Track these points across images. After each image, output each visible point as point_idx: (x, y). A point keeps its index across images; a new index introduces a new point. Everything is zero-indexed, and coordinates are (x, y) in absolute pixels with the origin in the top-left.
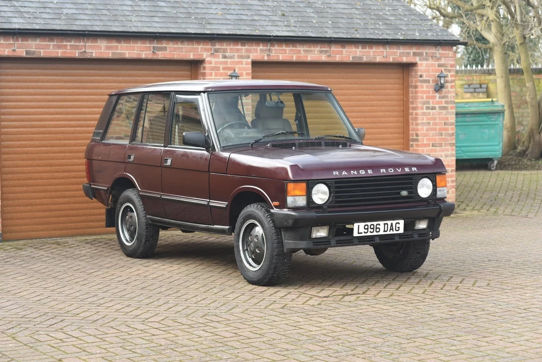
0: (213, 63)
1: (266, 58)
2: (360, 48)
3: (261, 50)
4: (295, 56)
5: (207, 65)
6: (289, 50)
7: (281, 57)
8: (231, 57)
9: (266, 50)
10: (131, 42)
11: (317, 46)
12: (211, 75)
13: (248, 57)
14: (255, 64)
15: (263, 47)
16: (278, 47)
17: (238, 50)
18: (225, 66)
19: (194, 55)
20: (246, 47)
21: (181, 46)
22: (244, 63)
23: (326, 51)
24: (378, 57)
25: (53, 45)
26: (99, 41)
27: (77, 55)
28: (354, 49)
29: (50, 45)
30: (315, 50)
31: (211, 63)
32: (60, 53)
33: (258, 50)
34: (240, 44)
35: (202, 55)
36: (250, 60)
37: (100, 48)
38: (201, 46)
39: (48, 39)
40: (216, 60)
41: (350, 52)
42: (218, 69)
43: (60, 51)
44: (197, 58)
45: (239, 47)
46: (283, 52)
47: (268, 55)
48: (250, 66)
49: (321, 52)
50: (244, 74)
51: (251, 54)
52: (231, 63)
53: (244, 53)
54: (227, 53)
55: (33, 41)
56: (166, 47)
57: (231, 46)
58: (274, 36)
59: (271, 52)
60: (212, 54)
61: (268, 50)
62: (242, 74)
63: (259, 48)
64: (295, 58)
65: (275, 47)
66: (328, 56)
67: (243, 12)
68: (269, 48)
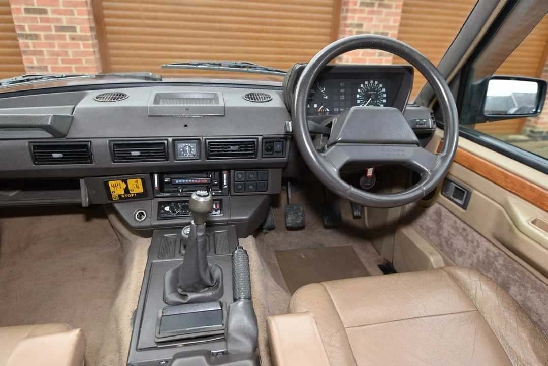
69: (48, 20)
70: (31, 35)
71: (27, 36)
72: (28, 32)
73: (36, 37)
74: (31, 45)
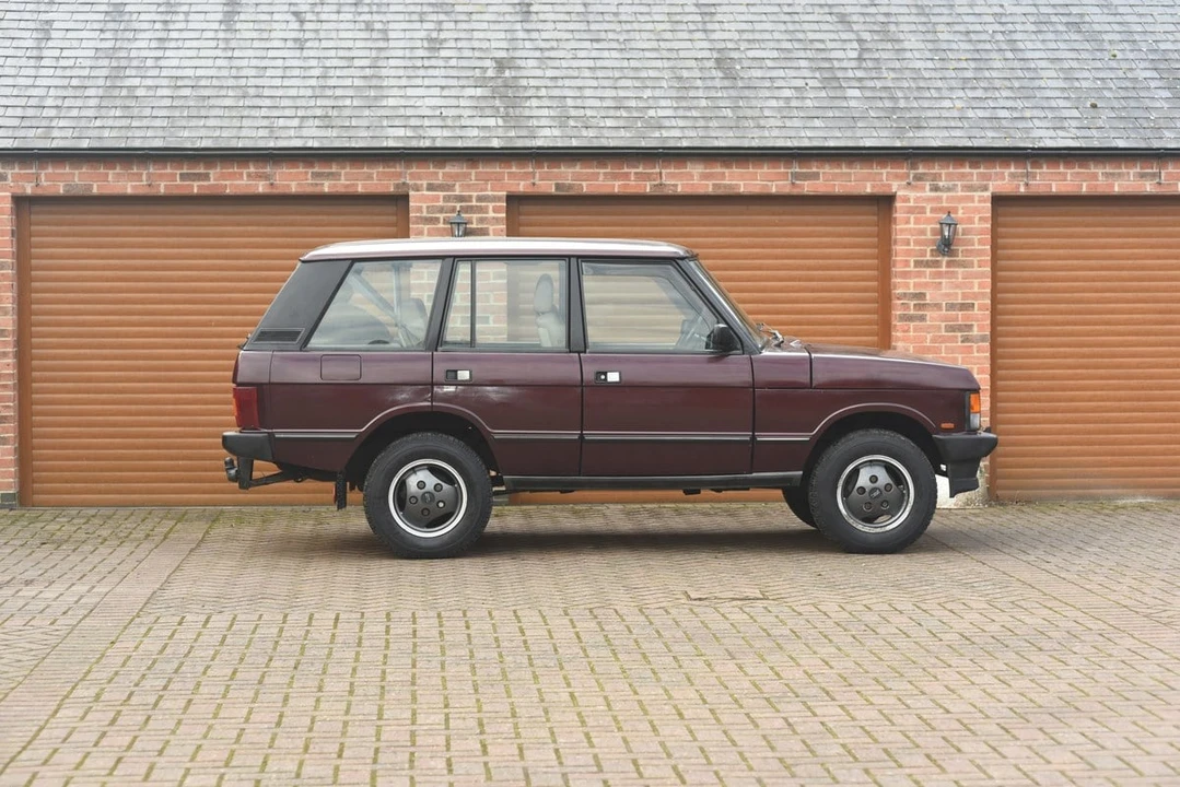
0: (912, 201)
1: (1023, 190)
3: (1013, 176)
4: (1085, 184)
5: (898, 204)
6: (1071, 174)
7: (1055, 188)
8: (949, 190)
9: (1022, 175)
10: (751, 166)
11: (1135, 166)
12: (908, 222)
13: (985, 188)
14: (998, 200)
15: (1016, 168)
16: (1048, 168)
17: (963, 176)
18: (935, 205)
19: (873, 186)
20: (982, 170)
21: (849, 171)
22: (976, 199)
23: (1153, 175)
25: (605, 173)
26: (689, 164)
27: (648, 190)
29: (599, 173)
30: (1128, 173)
31: (907, 200)
32: (617, 187)
33: (1006, 174)
34: (967, 165)
35: (890, 186)
36: (988, 194)
37: (691, 176)
38: (889, 170)
39: (595, 163)
40: (918, 195)
42: (922, 210)
43: (617, 183)
44: (879, 191)
45: (967, 170)
46: (1061, 177)
47: (1027, 185)
48: (990, 205)
49: (1142, 176)
50: (976, 219)
51: (990, 183)
52: (949, 199)
53: (975, 181)
54: (941, 181)
55: (569, 168)
56: (818, 174)
57: (948, 168)
58: (1033, 149)
59: (1034, 177)
60: (909, 184)
61: (1027, 175)
62: (971, 221)
63: (1007, 172)
64: (1084, 189)
65: (1042, 168)
66: (1160, 184)
67: (1010, 103)
68: (1030, 170)
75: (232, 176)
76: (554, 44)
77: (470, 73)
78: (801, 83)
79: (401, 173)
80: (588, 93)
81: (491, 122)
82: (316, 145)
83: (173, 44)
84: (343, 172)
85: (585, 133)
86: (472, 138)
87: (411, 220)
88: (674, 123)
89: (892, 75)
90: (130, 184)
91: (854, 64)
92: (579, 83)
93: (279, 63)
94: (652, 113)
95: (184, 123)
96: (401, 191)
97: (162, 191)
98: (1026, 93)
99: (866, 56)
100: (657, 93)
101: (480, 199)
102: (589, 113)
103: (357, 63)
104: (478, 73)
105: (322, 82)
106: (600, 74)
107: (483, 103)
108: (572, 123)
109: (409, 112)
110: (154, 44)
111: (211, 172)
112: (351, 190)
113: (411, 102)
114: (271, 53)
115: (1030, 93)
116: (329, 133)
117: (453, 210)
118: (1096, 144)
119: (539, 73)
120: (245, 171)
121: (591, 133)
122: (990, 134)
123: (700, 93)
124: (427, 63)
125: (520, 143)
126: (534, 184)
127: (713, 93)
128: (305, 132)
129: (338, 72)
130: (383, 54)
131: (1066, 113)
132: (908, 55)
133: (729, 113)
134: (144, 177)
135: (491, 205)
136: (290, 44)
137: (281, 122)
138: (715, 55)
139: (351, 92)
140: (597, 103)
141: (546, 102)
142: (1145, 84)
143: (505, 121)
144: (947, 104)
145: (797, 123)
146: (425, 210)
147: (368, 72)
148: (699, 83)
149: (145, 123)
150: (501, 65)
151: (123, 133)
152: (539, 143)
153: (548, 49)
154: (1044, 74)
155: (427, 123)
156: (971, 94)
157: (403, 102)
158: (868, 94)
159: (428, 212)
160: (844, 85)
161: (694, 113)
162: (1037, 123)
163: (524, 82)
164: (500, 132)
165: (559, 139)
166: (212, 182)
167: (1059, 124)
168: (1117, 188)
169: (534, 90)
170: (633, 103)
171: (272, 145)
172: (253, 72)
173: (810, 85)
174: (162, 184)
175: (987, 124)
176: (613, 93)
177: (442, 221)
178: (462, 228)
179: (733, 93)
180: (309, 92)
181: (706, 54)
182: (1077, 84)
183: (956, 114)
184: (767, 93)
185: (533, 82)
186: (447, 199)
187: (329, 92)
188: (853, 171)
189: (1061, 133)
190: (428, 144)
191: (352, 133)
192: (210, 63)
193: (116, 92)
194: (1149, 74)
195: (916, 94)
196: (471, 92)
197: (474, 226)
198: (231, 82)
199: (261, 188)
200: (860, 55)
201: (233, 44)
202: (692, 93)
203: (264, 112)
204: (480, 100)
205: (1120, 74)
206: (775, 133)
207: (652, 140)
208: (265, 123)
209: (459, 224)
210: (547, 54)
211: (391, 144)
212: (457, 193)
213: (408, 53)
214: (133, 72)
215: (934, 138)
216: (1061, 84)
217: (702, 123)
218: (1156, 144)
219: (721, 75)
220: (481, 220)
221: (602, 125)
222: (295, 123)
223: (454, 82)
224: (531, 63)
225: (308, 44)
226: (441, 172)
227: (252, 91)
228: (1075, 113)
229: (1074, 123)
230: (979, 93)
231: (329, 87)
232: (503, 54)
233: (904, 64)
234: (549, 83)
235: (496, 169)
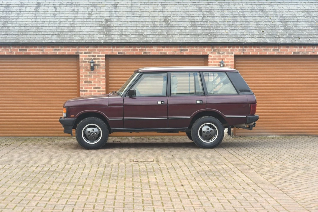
0: (213, 57)
1: (242, 54)
2: (298, 48)
3: (239, 50)
4: (259, 52)
5: (209, 58)
6: (255, 50)
7: (251, 53)
8: (222, 54)
9: (242, 50)
10: (170, 47)
11: (272, 47)
12: (212, 62)
13: (232, 53)
14: (236, 57)
15: (240, 48)
16: (249, 48)
17: (226, 50)
18: (219, 58)
19: (202, 53)
20: (231, 49)
21: (196, 49)
22: (230, 56)
23: (277, 50)
24: (309, 52)
26: (153, 47)
27: (143, 54)
28: (294, 48)
29: (130, 49)
30: (270, 49)
31: (211, 56)
32: (134, 53)
34: (227, 47)
35: (207, 53)
36: (233, 55)
37: (154, 50)
38: (206, 48)
39: (129, 47)
40: (215, 55)
41: (292, 50)
42: (216, 59)
43: (134, 52)
44: (204, 54)
45: (227, 48)
46: (252, 50)
47: (243, 52)
48: (233, 58)
49: (274, 50)
50: (230, 62)
51: (234, 52)
52: (223, 56)
53: (230, 52)
54: (220, 51)
55: (121, 48)
56: (188, 49)
57: (222, 48)
58: (245, 43)
59: (245, 51)
60: (212, 52)
61: (243, 50)
62: (228, 62)
63: (238, 49)
64: (259, 54)
65: (247, 48)
66: (279, 52)
67: (241, 31)
68: (244, 49)
69: (91, 85)
70: (85, 90)
71: (83, 91)
72: (84, 89)
73: (86, 91)
74: (84, 94)
75: (33, 50)
76: (122, 15)
77: (98, 23)
78: (186, 25)
79: (77, 49)
80: (129, 28)
81: (102, 36)
82: (55, 42)
83: (21, 15)
84: (62, 49)
85: (126, 39)
86: (96, 40)
87: (80, 62)
88: (150, 36)
89: (210, 23)
90: (6, 52)
91: (200, 20)
92: (127, 25)
93: (48, 20)
94: (145, 33)
95: (21, 36)
96: (77, 54)
97: (14, 54)
98: (245, 28)
99: (204, 18)
100: (147, 28)
101: (98, 56)
102: (128, 33)
103: (69, 20)
104: (100, 23)
105: (59, 25)
106: (133, 23)
107: (101, 31)
108: (123, 36)
109: (81, 33)
110: (16, 15)
111: (27, 49)
112: (64, 54)
113: (82, 30)
114: (47, 18)
115: (247, 28)
116: (59, 39)
117: (91, 59)
118: (262, 42)
119: (116, 23)
120: (36, 49)
121: (128, 39)
122: (234, 39)
123: (159, 28)
124: (87, 20)
125: (109, 41)
126: (112, 52)
127: (162, 28)
128: (52, 39)
129: (64, 23)
130: (76, 18)
131: (255, 33)
132: (216, 18)
133: (165, 33)
134: (10, 50)
135: (101, 58)
136: (52, 15)
137: (47, 36)
138: (164, 18)
139: (66, 28)
140: (131, 31)
141: (117, 31)
142: (278, 26)
143: (106, 36)
144: (224, 31)
145: (183, 36)
146: (83, 59)
147: (71, 23)
148: (159, 25)
149: (11, 36)
150: (107, 20)
151: (5, 39)
152: (114, 41)
153: (120, 16)
154: (251, 23)
155: (85, 36)
156: (230, 28)
157: (79, 30)
158: (203, 28)
159: (84, 60)
160: (197, 26)
161: (156, 33)
162: (247, 36)
163: (112, 25)
164: (104, 39)
165: (119, 40)
166: (27, 52)
167: (253, 36)
168: (268, 53)
169: (115, 27)
170: (140, 31)
171: (43, 42)
172: (41, 23)
173: (188, 26)
174: (14, 52)
175: (234, 36)
176: (135, 28)
177: (88, 62)
178: (93, 64)
179: (167, 28)
180: (55, 28)
181: (162, 18)
182: (259, 26)
183: (226, 34)
184: (176, 28)
185: (115, 25)
186: (89, 56)
187: (60, 28)
188: (197, 49)
189: (253, 39)
190: (84, 41)
191: (65, 39)
192: (30, 20)
193: (4, 28)
194: (279, 23)
195: (216, 28)
196: (98, 28)
197: (96, 63)
198: (35, 25)
199: (40, 53)
200: (203, 18)
201: (37, 15)
202: (157, 28)
203: (42, 33)
204: (100, 30)
205: (271, 23)
206: (177, 39)
207: (144, 40)
208: (42, 36)
209: (92, 63)
210: (119, 18)
211: (75, 41)
212: (92, 54)
213: (83, 18)
214: (10, 23)
215: (219, 40)
216: (255, 26)
217: (158, 36)
218: (278, 42)
219: (165, 23)
220: (98, 62)
221: (131, 37)
222: (50, 36)
223: (94, 25)
224: (115, 20)
225: (57, 15)
226: (88, 49)
227: (40, 28)
228: (258, 34)
229: (257, 36)
230: (233, 28)
231: (61, 26)
232: (108, 18)
233: (214, 20)
234: (119, 25)
235: (102, 48)
